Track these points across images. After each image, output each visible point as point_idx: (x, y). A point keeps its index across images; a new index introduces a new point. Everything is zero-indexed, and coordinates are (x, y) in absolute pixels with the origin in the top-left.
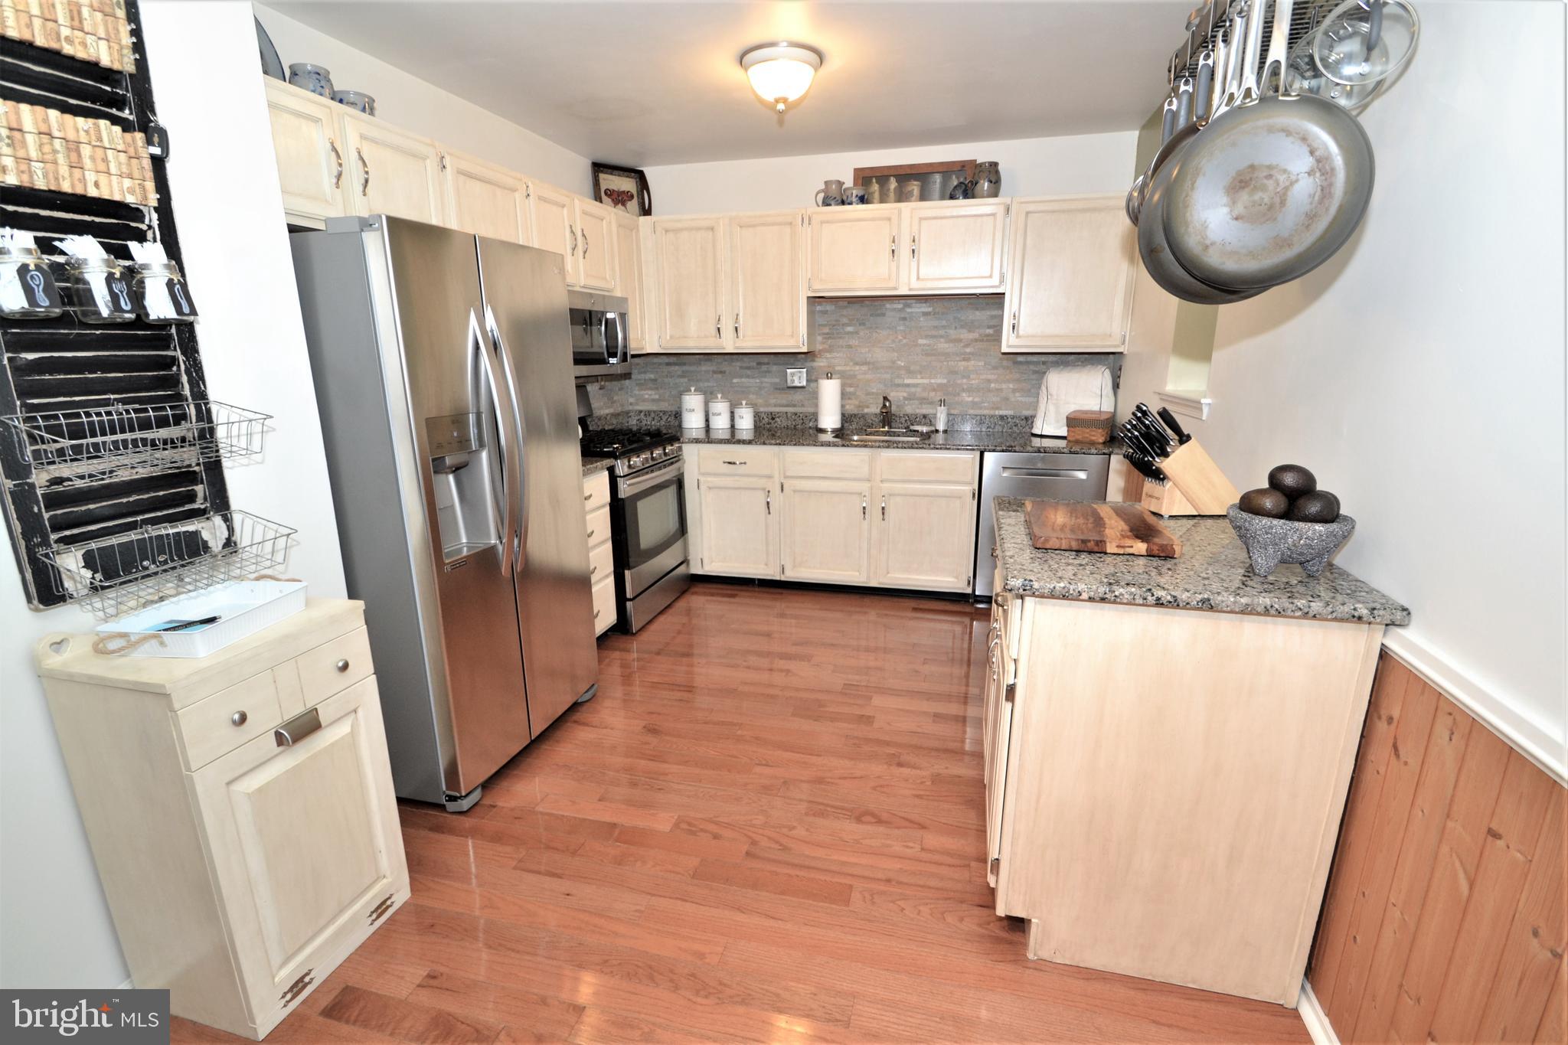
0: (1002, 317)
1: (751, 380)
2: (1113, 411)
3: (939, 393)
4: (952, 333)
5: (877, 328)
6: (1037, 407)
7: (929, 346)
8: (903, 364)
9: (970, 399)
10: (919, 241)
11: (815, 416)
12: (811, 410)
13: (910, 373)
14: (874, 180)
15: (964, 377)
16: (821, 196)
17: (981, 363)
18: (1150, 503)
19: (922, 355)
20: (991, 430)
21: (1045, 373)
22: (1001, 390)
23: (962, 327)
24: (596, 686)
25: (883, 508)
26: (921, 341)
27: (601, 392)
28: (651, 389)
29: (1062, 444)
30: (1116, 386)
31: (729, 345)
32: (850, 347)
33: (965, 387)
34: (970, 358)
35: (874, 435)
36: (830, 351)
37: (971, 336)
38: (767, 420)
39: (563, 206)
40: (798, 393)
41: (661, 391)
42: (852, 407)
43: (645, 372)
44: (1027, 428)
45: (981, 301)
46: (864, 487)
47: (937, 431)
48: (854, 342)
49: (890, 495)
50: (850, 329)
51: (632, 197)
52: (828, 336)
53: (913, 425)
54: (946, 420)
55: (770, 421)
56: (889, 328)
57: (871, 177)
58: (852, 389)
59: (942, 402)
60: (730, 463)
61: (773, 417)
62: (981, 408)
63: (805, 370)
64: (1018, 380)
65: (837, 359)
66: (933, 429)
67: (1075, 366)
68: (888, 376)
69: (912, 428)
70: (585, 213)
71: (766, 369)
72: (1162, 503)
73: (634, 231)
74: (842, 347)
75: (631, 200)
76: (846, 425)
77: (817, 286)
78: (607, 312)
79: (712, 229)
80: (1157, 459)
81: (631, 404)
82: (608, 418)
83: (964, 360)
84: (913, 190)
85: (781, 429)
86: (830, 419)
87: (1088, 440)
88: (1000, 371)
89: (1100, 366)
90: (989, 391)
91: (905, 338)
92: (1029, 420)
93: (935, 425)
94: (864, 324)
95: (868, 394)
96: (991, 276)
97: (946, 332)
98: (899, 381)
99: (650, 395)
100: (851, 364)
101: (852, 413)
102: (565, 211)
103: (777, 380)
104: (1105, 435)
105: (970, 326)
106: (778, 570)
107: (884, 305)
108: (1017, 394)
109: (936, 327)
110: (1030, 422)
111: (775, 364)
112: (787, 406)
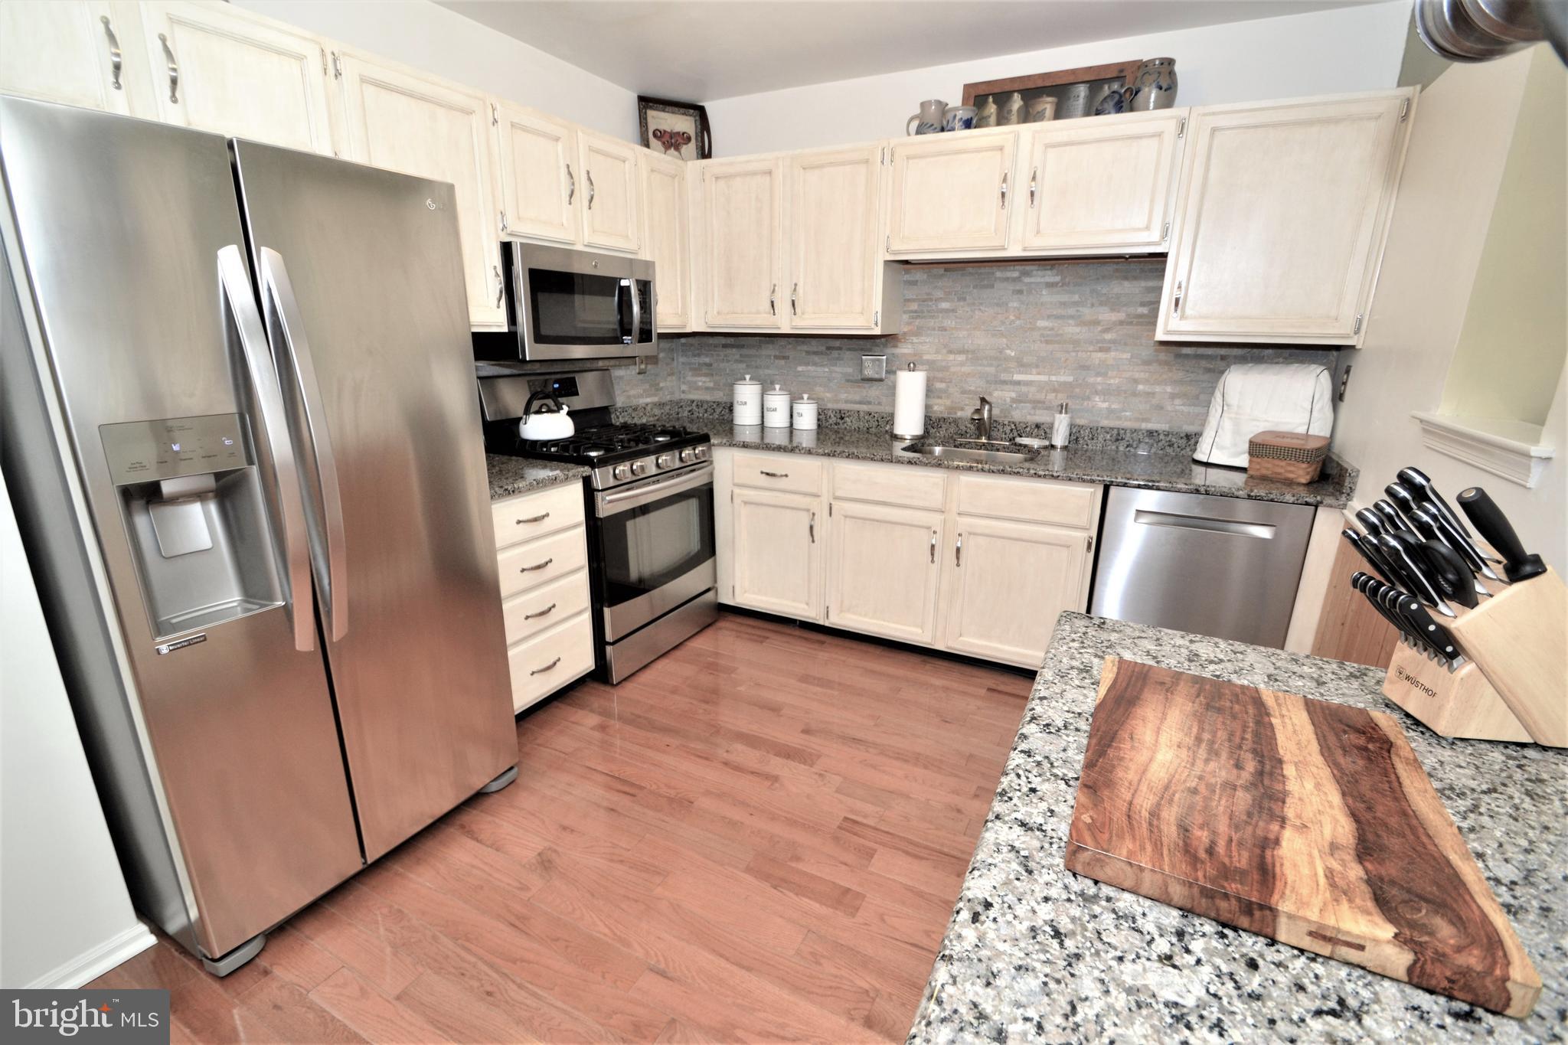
0: (1161, 288)
1: (819, 369)
2: (1328, 435)
3: (1060, 396)
4: (1087, 312)
5: (981, 304)
6: (1205, 420)
7: (1052, 329)
8: (1013, 354)
9: (1105, 405)
10: (1043, 178)
11: (890, 419)
12: (888, 409)
13: (1023, 366)
14: (991, 99)
15: (1098, 374)
16: (915, 124)
17: (1127, 356)
18: (1408, 693)
19: (1041, 342)
20: (1132, 450)
21: (1222, 372)
22: (1153, 394)
23: (1101, 304)
24: (515, 770)
25: (958, 550)
26: (1041, 323)
27: (641, 376)
28: (706, 375)
29: (1239, 478)
30: (1338, 397)
31: (785, 324)
32: (943, 329)
33: (1100, 388)
34: (1110, 348)
35: (965, 447)
36: (917, 334)
37: (1114, 317)
38: (834, 419)
39: (557, 139)
40: (875, 388)
41: (717, 378)
42: (942, 408)
43: (699, 355)
44: (1188, 450)
45: (1133, 266)
46: (935, 520)
47: (1053, 447)
48: (949, 323)
49: (970, 534)
50: (945, 305)
51: (689, 139)
52: (917, 314)
53: (1021, 436)
54: (1068, 433)
55: (839, 420)
56: (998, 305)
57: (988, 95)
58: (942, 386)
59: (1063, 408)
60: (768, 474)
61: (842, 416)
62: (1119, 418)
63: (884, 357)
64: (1181, 382)
65: (927, 346)
66: (1047, 443)
67: (1272, 363)
68: (992, 370)
69: (1019, 440)
70: (591, 149)
71: (837, 356)
72: (1440, 708)
73: (677, 179)
74: (934, 329)
75: (686, 144)
76: (932, 431)
77: (895, 247)
78: (620, 279)
79: (770, 173)
80: (1441, 607)
81: (683, 392)
82: (649, 408)
83: (1101, 350)
84: (1045, 109)
85: (850, 431)
86: (909, 423)
87: (1283, 477)
88: (1154, 367)
89: (1314, 366)
90: (1135, 394)
91: (1019, 318)
92: (1192, 439)
93: (1050, 439)
94: (964, 299)
95: (964, 392)
96: (1148, 228)
97: (1078, 311)
98: (1004, 376)
99: (704, 382)
100: (945, 351)
101: (940, 416)
102: (560, 145)
103: (850, 370)
104: (1312, 474)
105: (1114, 304)
106: (823, 611)
107: (993, 273)
108: (1177, 401)
109: (1063, 304)
110: (1192, 441)
111: (849, 349)
112: (860, 403)
